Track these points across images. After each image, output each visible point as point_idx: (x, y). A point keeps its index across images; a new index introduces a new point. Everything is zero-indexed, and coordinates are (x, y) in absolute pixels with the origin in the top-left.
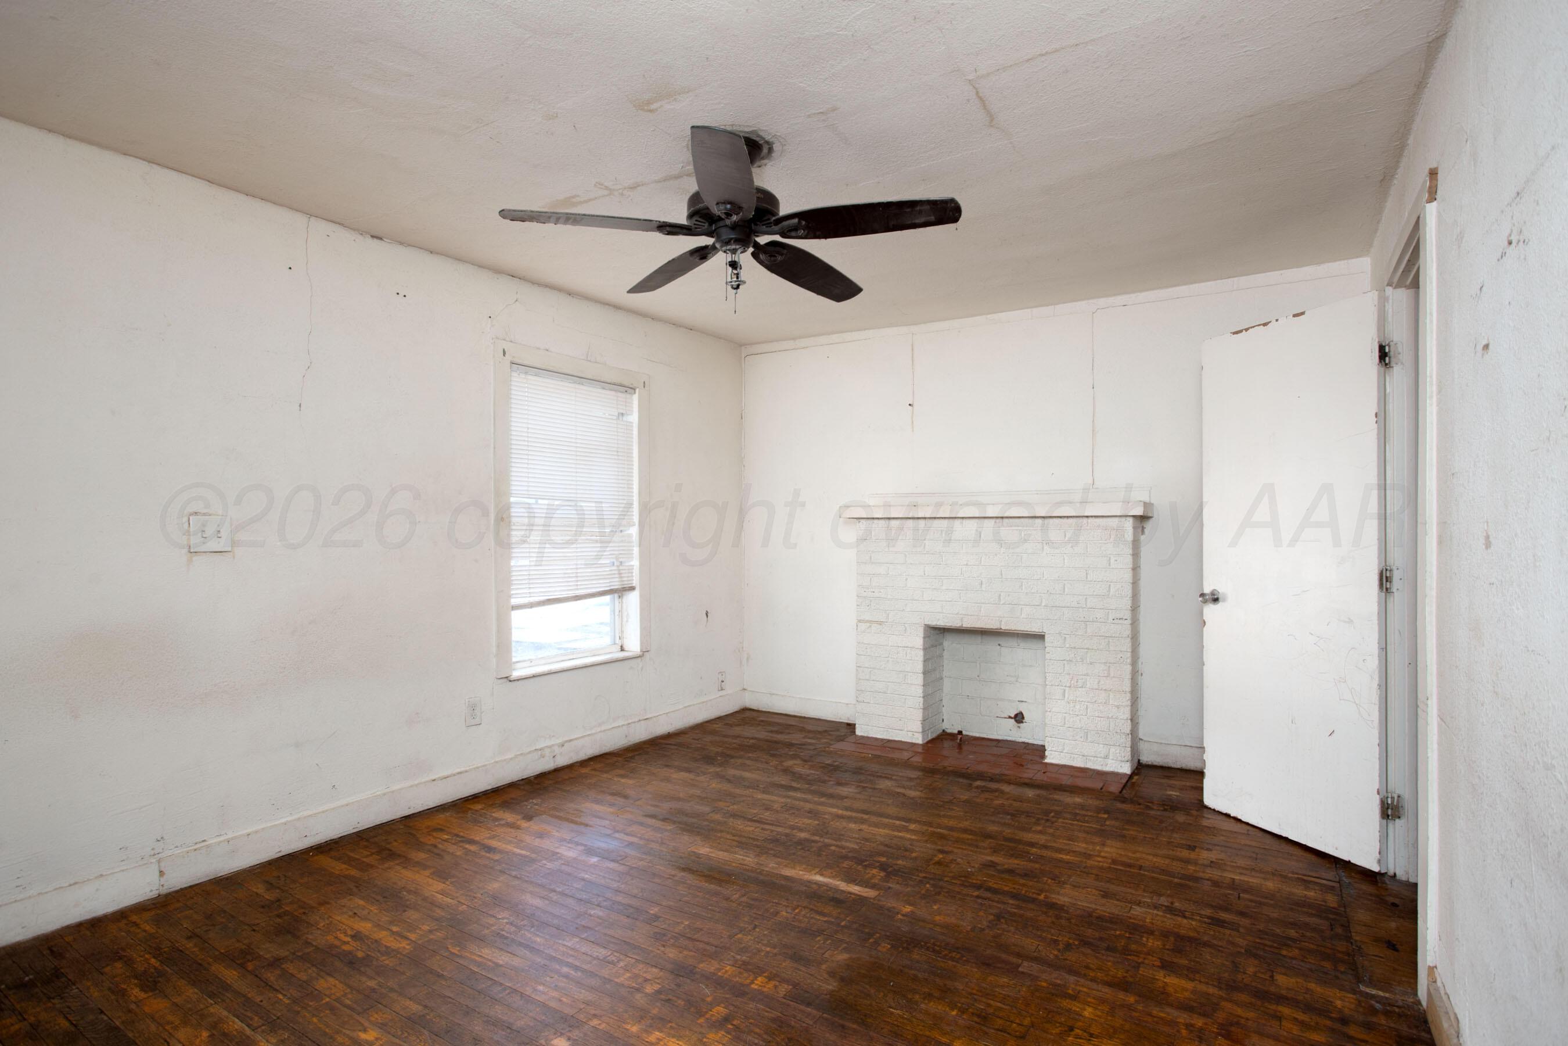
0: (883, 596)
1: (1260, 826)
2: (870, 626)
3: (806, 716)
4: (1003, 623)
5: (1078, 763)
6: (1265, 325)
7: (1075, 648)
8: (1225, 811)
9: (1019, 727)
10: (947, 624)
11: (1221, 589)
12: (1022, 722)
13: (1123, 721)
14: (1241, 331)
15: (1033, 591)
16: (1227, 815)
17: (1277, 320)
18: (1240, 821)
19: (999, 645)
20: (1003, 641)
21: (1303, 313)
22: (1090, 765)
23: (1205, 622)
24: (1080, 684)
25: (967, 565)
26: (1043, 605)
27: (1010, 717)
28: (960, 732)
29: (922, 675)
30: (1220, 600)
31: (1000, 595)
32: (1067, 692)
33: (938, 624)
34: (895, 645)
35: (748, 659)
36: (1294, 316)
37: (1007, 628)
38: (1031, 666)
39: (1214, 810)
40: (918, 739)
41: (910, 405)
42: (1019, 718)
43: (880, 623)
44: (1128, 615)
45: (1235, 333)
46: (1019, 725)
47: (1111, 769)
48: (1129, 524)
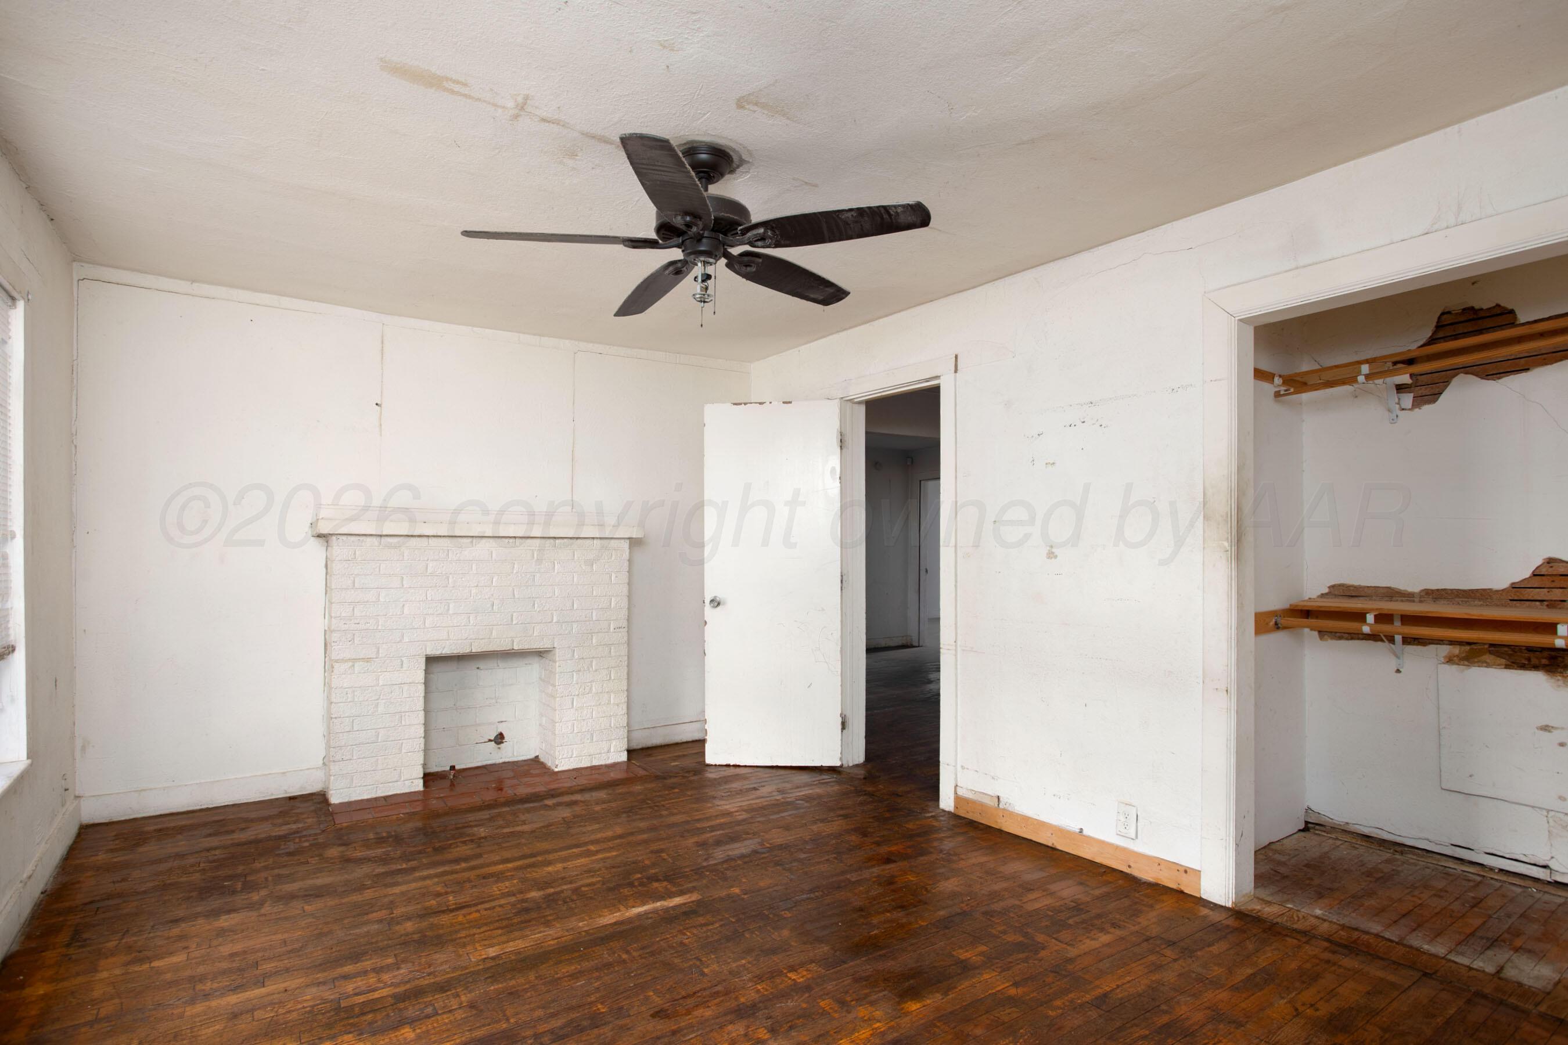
0: (371, 628)
1: (755, 765)
2: (353, 666)
3: (211, 806)
4: (515, 644)
5: (585, 763)
6: (761, 403)
7: (583, 658)
8: (724, 763)
9: (499, 748)
10: (455, 652)
11: (720, 595)
12: (503, 743)
13: (621, 717)
14: (740, 404)
15: (545, 609)
16: (728, 766)
17: (771, 403)
18: (739, 766)
19: (478, 668)
20: (482, 664)
21: (790, 402)
22: (596, 763)
23: (706, 622)
24: (587, 690)
25: (477, 586)
26: (554, 621)
27: (490, 740)
28: (453, 768)
29: (423, 712)
30: (721, 603)
31: (512, 615)
32: (575, 700)
33: (443, 652)
34: (389, 683)
35: (84, 749)
36: (784, 403)
37: (520, 647)
38: (512, 685)
39: (716, 765)
40: (418, 786)
41: (377, 404)
42: (500, 739)
43: (368, 660)
44: (625, 624)
45: (735, 404)
46: (499, 746)
47: (613, 761)
48: (626, 545)
